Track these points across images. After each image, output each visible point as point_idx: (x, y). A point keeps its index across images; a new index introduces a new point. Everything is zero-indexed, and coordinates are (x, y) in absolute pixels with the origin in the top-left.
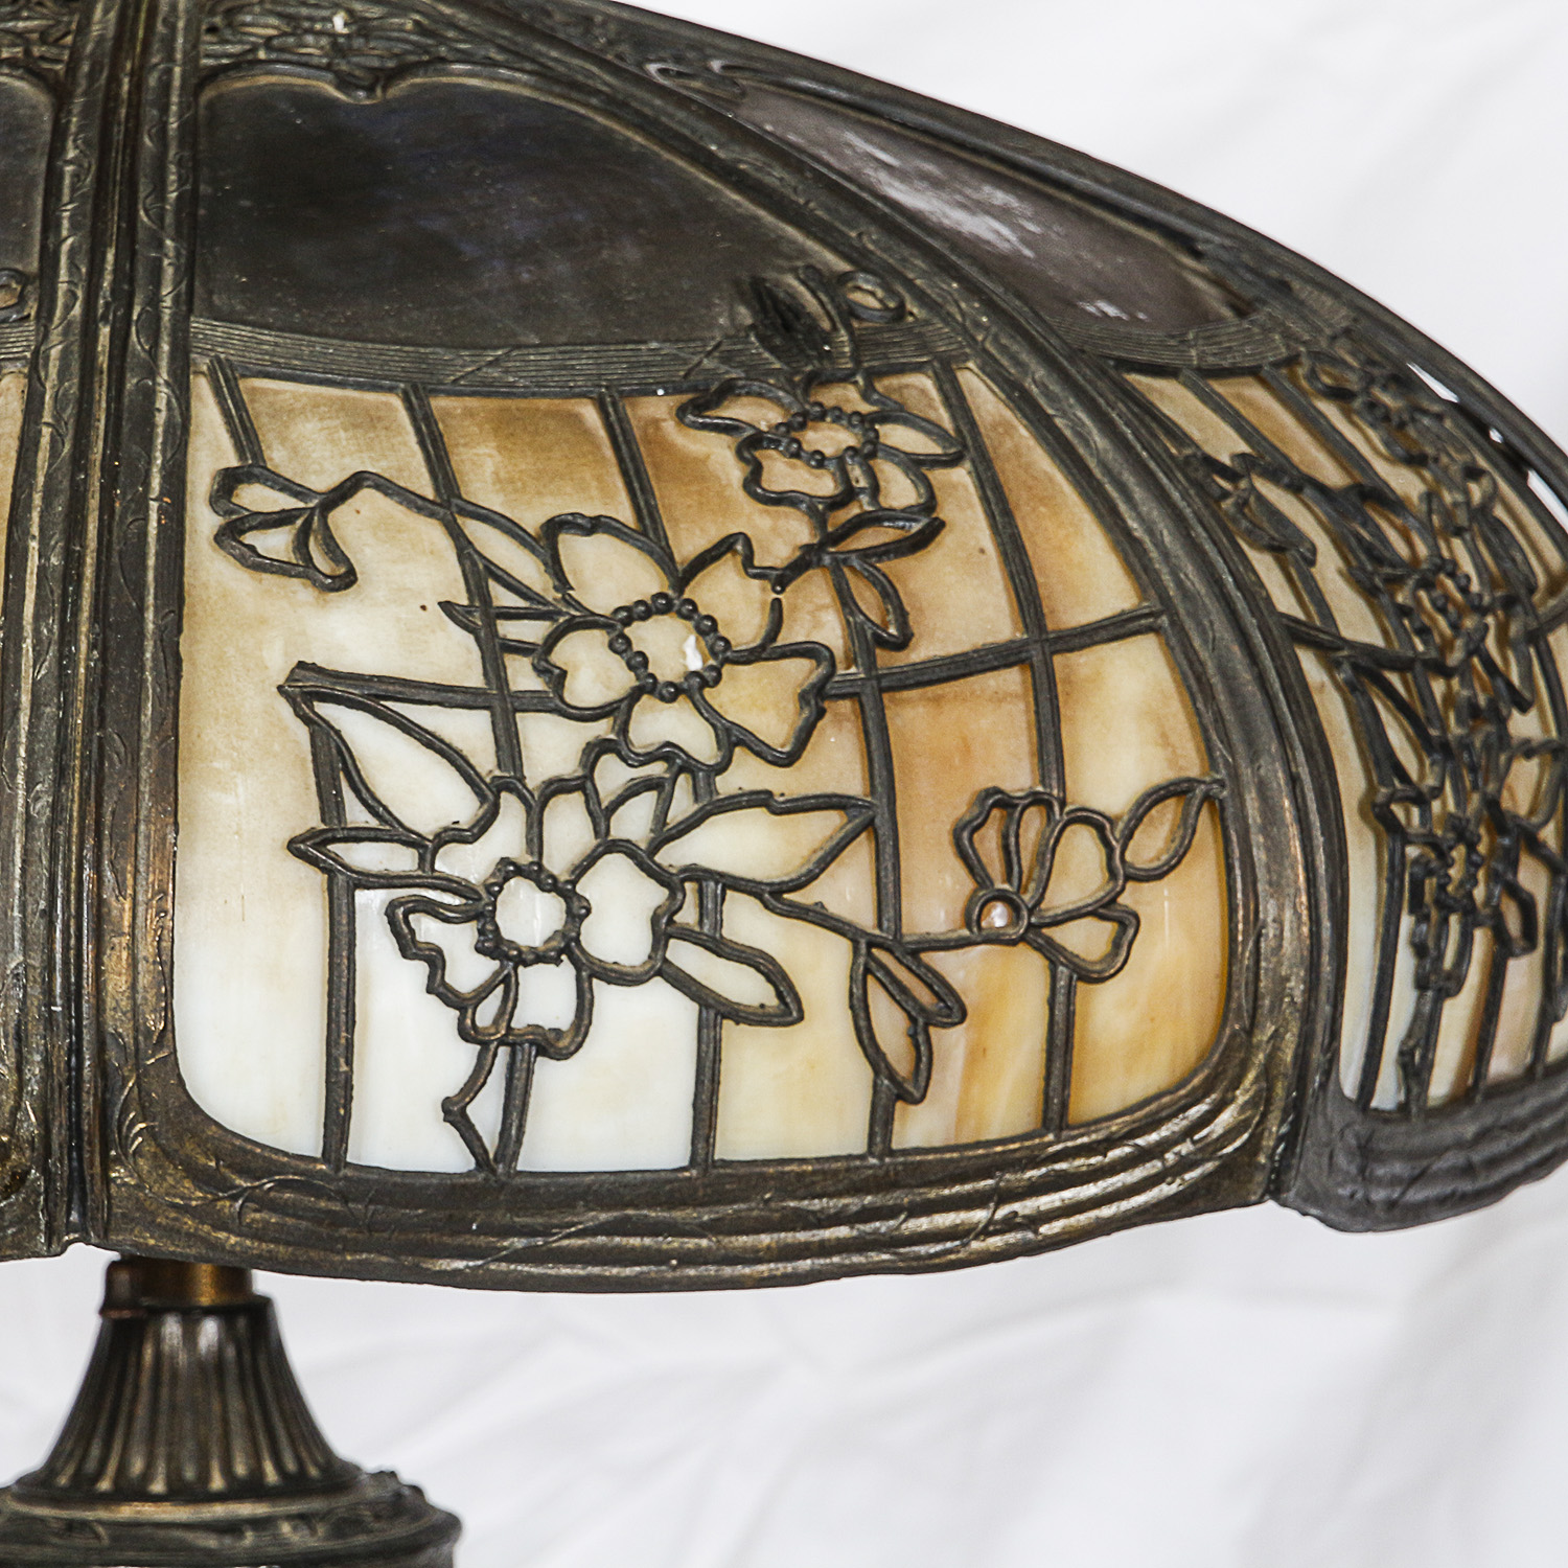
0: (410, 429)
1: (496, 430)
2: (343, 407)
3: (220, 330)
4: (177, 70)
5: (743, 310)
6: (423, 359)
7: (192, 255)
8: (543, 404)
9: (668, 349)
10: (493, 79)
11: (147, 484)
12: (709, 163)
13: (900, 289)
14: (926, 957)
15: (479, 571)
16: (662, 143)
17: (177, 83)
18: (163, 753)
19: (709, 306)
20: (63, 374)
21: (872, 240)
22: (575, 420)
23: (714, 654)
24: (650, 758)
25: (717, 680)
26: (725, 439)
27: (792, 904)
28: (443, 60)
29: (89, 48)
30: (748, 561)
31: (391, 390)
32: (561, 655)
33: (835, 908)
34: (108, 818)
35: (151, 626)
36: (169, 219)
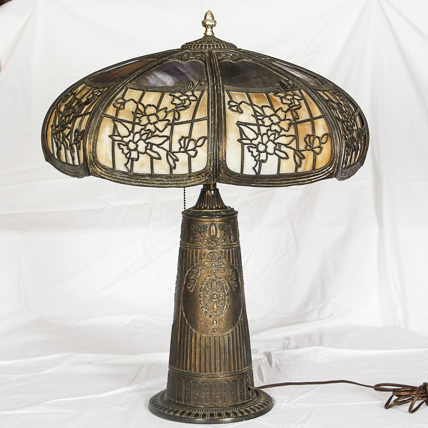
0: (247, 97)
1: (255, 96)
2: (240, 94)
3: (227, 86)
4: (216, 60)
5: (278, 84)
6: (247, 89)
7: (223, 78)
8: (260, 94)
9: (272, 88)
10: (248, 60)
11: (221, 102)
12: (272, 69)
13: (294, 82)
14: (301, 152)
15: (255, 111)
16: (266, 67)
17: (217, 61)
18: (225, 131)
19: (275, 84)
20: (211, 91)
21: (290, 76)
22: (263, 95)
23: (279, 120)
24: (273, 131)
25: (280, 123)
26: (278, 97)
27: (288, 146)
28: (242, 58)
29: (207, 57)
30: (282, 110)
31: (244, 92)
32: (264, 120)
33: (292, 147)
34: (219, 138)
35: (223, 117)
36: (220, 75)
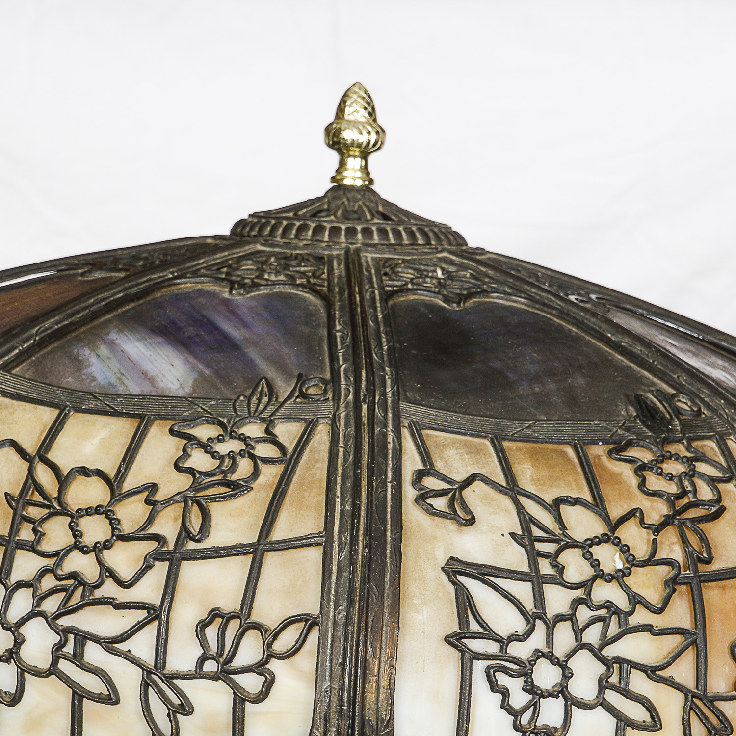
0: (494, 455)
1: (531, 457)
2: (466, 444)
3: (413, 408)
4: (376, 292)
5: (631, 408)
6: (499, 424)
7: (397, 374)
8: (550, 446)
9: (603, 424)
10: (507, 300)
11: (386, 475)
12: (608, 342)
13: (698, 401)
14: (716, 703)
15: (526, 520)
16: (586, 331)
17: (378, 297)
18: (394, 595)
19: (617, 406)
20: (347, 425)
21: (684, 379)
22: (564, 454)
23: (628, 562)
24: (600, 607)
25: (630, 574)
26: (628, 465)
27: (660, 676)
28: (485, 291)
29: (336, 280)
30: (642, 521)
31: (485, 437)
32: (563, 558)
33: (678, 679)
34: (370, 623)
35: (389, 539)
36: (385, 358)
